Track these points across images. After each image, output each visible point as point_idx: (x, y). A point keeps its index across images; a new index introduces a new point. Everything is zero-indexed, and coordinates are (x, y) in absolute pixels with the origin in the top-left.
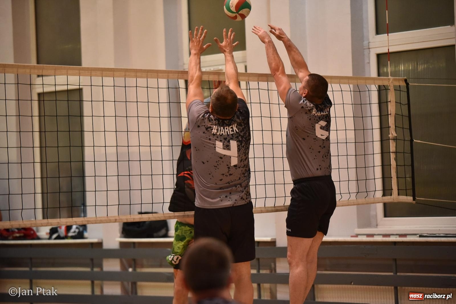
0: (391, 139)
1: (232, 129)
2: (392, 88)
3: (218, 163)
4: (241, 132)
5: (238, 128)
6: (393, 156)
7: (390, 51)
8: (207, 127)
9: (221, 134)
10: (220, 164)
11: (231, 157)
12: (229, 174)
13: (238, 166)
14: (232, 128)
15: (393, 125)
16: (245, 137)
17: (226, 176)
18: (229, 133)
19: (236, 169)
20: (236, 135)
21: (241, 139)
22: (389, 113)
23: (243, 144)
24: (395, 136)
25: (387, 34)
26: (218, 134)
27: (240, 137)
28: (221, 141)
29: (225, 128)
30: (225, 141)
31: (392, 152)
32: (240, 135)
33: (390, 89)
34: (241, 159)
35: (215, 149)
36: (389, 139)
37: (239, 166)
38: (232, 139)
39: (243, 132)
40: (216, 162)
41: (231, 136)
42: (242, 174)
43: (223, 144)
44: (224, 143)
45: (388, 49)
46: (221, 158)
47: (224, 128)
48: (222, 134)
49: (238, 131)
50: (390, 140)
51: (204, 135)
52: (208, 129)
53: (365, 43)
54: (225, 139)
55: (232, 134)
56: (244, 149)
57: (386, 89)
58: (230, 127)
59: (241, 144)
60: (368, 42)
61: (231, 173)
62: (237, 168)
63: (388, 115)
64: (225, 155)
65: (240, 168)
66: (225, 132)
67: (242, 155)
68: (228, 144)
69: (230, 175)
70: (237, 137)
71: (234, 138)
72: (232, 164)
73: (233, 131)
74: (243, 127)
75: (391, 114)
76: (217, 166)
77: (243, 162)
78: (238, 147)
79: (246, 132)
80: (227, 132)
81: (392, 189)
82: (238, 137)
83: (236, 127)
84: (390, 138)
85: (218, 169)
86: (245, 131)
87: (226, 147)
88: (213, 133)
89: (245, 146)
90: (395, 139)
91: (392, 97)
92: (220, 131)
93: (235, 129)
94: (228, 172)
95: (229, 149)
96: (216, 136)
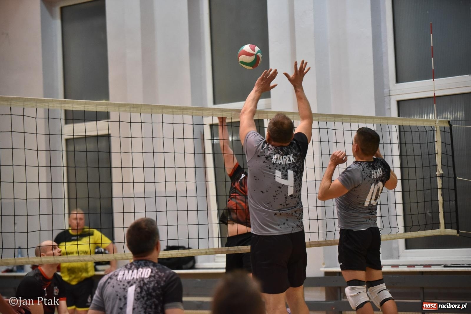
0: (438, 176)
1: (289, 159)
2: (438, 129)
3: (277, 193)
4: (297, 162)
5: (295, 158)
6: (440, 192)
7: (436, 95)
8: (267, 157)
9: (280, 163)
10: (279, 194)
11: (288, 187)
12: (286, 204)
13: (293, 196)
14: (289, 157)
15: (440, 163)
16: (300, 168)
17: (283, 206)
18: (286, 163)
19: (292, 199)
20: (293, 165)
21: (296, 170)
22: (436, 152)
23: (298, 175)
24: (441, 174)
25: (432, 80)
26: (277, 163)
27: (296, 168)
28: (280, 170)
30: (284, 170)
31: (439, 189)
32: (296, 166)
33: (436, 130)
34: (296, 189)
35: (275, 179)
37: (295, 196)
38: (289, 168)
39: (298, 164)
40: (276, 192)
41: (288, 166)
42: (296, 204)
43: (282, 173)
44: (283, 173)
45: (434, 93)
46: (280, 187)
47: (283, 158)
48: (281, 163)
49: (294, 161)
50: (438, 178)
51: (265, 164)
52: (268, 158)
53: (386, 91)
54: (284, 168)
55: (289, 164)
56: (299, 180)
57: (433, 130)
59: (297, 175)
60: (389, 90)
61: (288, 203)
62: (293, 197)
63: (435, 154)
65: (295, 198)
66: (283, 161)
67: (297, 185)
68: (286, 173)
70: (293, 167)
71: (291, 168)
72: (289, 194)
73: (290, 160)
75: (437, 153)
76: (276, 195)
77: (298, 192)
78: (295, 177)
79: (300, 163)
80: (285, 161)
81: (440, 223)
82: (295, 167)
83: (293, 157)
84: (437, 176)
85: (277, 198)
86: (299, 162)
87: (284, 176)
88: (272, 162)
91: (438, 137)
92: (279, 160)
93: (292, 159)
94: (285, 202)
95: (287, 179)
96: (275, 165)
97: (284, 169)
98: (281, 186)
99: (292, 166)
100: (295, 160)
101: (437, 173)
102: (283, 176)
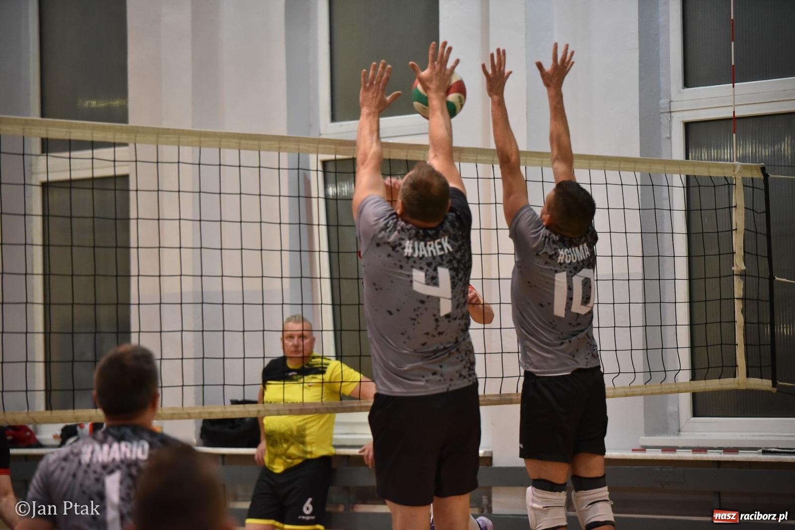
0: (736, 275)
1: (440, 246)
2: (739, 183)
3: (417, 312)
4: (457, 252)
5: (452, 244)
6: (738, 305)
7: (737, 115)
8: (394, 245)
9: (421, 256)
10: (422, 314)
11: (439, 300)
12: (438, 332)
13: (452, 316)
14: (440, 243)
15: (741, 249)
16: (463, 262)
17: (432, 336)
18: (435, 254)
19: (449, 321)
20: (448, 258)
21: (456, 265)
22: (734, 228)
23: (460, 276)
24: (742, 270)
25: (732, 85)
26: (416, 255)
27: (455, 262)
28: (421, 269)
29: (428, 243)
30: (429, 269)
31: (737, 299)
32: (455, 258)
33: (735, 185)
34: (457, 303)
35: (411, 286)
36: (733, 275)
37: (455, 316)
38: (441, 265)
39: (459, 254)
40: (415, 310)
41: (439, 260)
42: (459, 331)
43: (426, 275)
44: (428, 273)
45: (734, 112)
46: (422, 302)
47: (426, 245)
48: (423, 256)
49: (451, 250)
50: (735, 277)
51: (390, 258)
52: (397, 247)
53: (663, 102)
55: (441, 256)
56: (462, 284)
57: (729, 184)
58: (437, 241)
59: (457, 275)
60: (669, 100)
61: (441, 331)
62: (451, 320)
63: (732, 230)
64: (428, 296)
65: (455, 319)
66: (427, 251)
67: (460, 294)
68: (434, 274)
69: (440, 333)
70: (450, 262)
71: (445, 263)
72: (442, 313)
73: (442, 249)
74: (460, 243)
75: (736, 230)
76: (416, 317)
77: (461, 308)
78: (452, 280)
79: (465, 252)
80: (432, 252)
81: (736, 366)
82: (452, 262)
83: (449, 242)
84: (735, 273)
85: (418, 323)
86: (463, 251)
88: (405, 254)
89: (463, 280)
90: (743, 275)
91: (738, 198)
92: (419, 250)
93: (446, 245)
94: (436, 329)
95: (436, 284)
96: (411, 261)
97: (431, 265)
98: (424, 299)
99: (446, 259)
100: (452, 248)
101: (734, 268)
102: (429, 279)
